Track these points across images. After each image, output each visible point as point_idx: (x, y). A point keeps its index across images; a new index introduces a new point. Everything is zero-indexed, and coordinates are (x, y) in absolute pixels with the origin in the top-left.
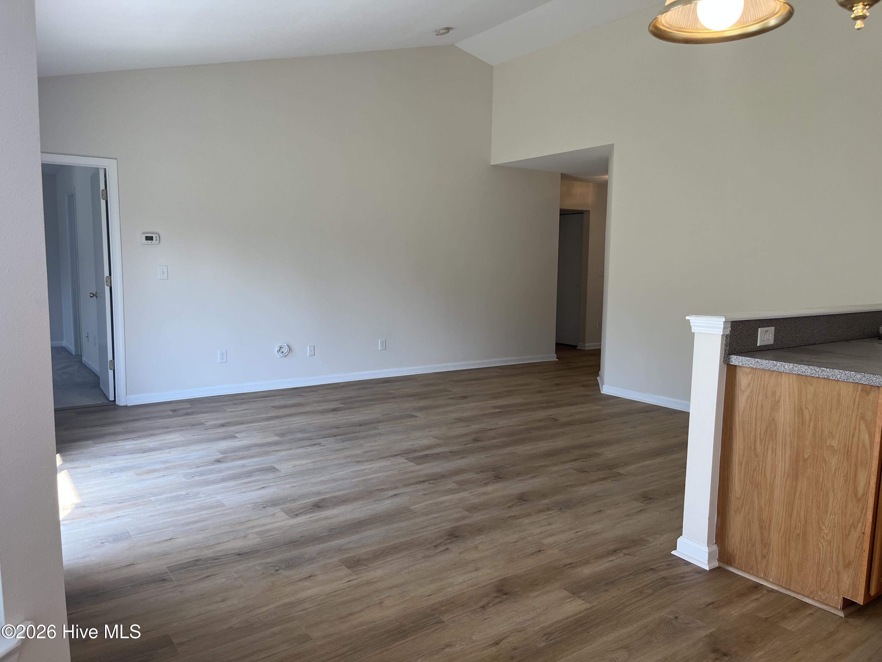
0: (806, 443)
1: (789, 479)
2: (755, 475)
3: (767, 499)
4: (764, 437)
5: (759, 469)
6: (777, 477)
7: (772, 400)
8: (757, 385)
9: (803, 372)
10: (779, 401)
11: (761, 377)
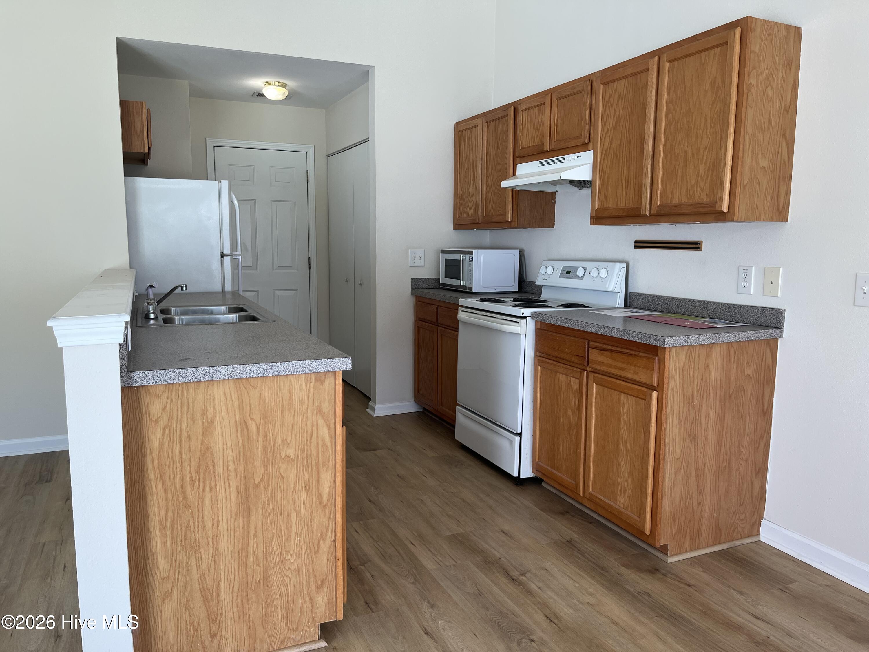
0: (256, 464)
1: (238, 519)
2: (189, 534)
3: (210, 558)
4: (196, 477)
5: (194, 523)
6: (221, 522)
7: (203, 422)
8: (178, 407)
9: (248, 373)
10: (213, 421)
11: (182, 394)
